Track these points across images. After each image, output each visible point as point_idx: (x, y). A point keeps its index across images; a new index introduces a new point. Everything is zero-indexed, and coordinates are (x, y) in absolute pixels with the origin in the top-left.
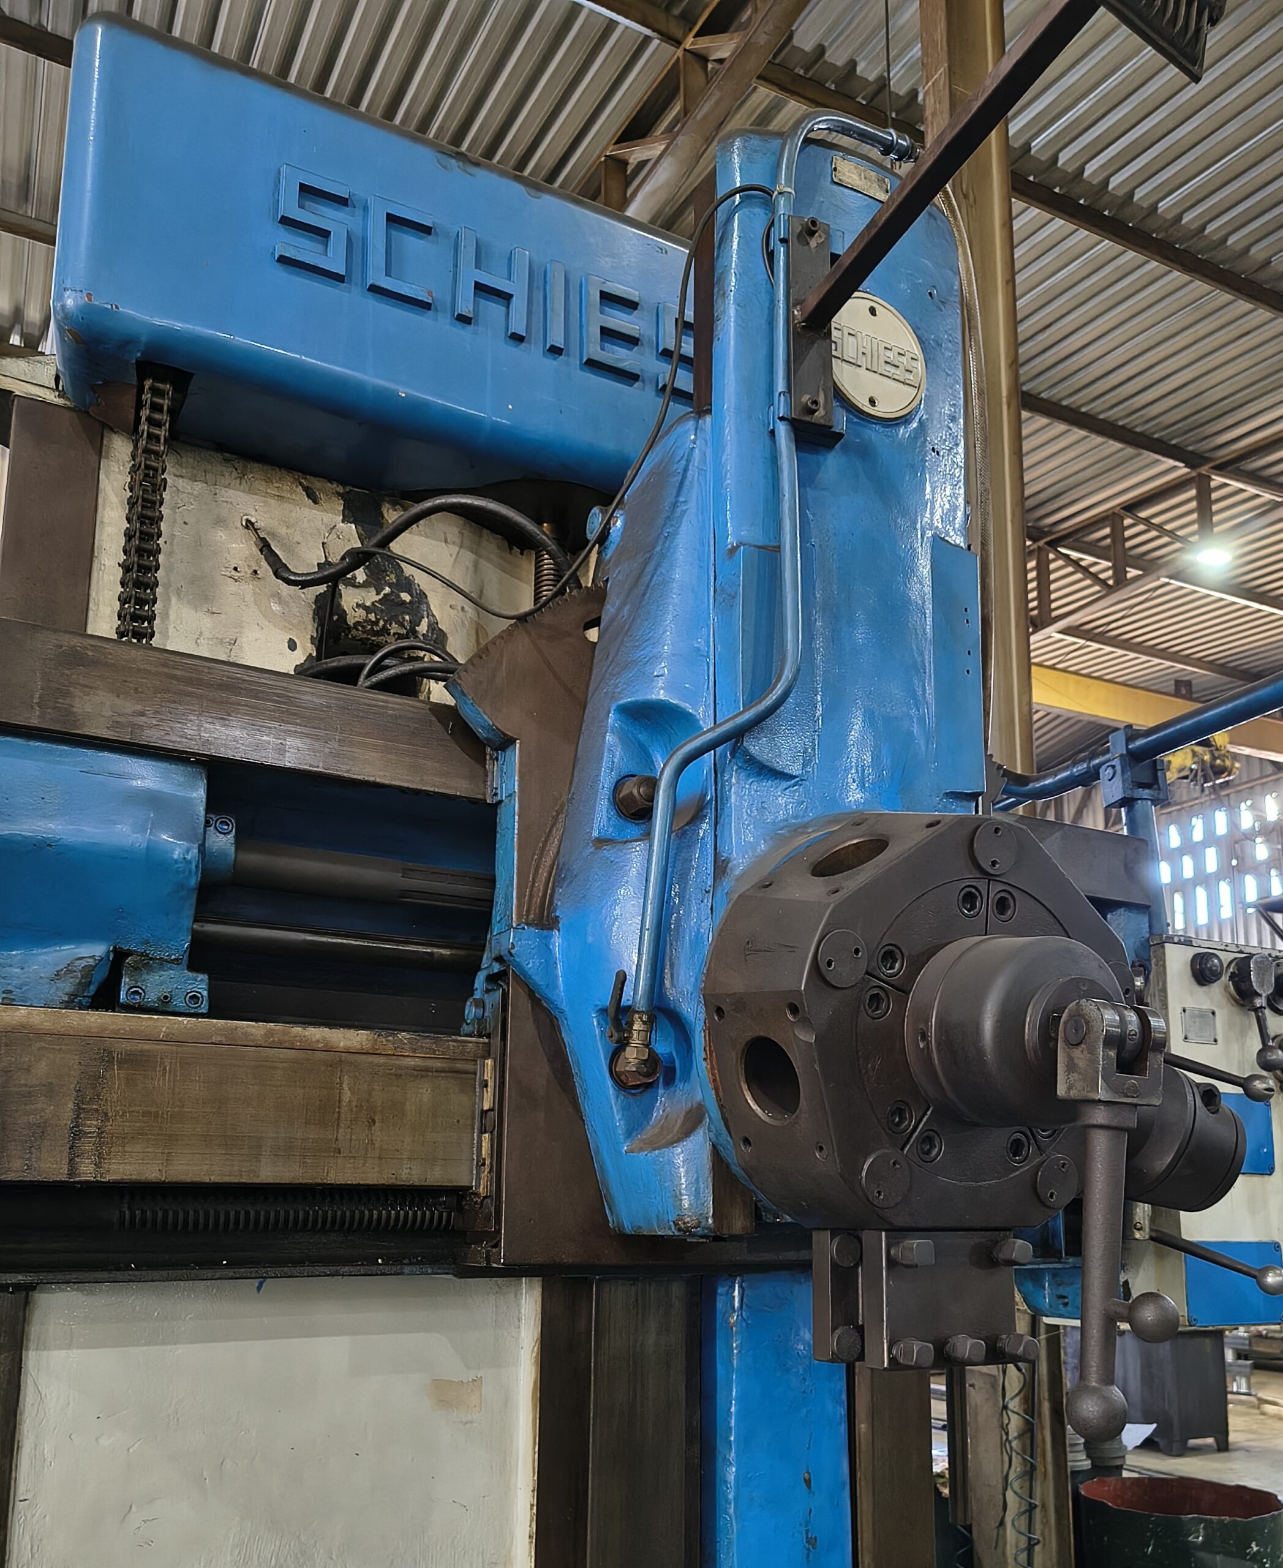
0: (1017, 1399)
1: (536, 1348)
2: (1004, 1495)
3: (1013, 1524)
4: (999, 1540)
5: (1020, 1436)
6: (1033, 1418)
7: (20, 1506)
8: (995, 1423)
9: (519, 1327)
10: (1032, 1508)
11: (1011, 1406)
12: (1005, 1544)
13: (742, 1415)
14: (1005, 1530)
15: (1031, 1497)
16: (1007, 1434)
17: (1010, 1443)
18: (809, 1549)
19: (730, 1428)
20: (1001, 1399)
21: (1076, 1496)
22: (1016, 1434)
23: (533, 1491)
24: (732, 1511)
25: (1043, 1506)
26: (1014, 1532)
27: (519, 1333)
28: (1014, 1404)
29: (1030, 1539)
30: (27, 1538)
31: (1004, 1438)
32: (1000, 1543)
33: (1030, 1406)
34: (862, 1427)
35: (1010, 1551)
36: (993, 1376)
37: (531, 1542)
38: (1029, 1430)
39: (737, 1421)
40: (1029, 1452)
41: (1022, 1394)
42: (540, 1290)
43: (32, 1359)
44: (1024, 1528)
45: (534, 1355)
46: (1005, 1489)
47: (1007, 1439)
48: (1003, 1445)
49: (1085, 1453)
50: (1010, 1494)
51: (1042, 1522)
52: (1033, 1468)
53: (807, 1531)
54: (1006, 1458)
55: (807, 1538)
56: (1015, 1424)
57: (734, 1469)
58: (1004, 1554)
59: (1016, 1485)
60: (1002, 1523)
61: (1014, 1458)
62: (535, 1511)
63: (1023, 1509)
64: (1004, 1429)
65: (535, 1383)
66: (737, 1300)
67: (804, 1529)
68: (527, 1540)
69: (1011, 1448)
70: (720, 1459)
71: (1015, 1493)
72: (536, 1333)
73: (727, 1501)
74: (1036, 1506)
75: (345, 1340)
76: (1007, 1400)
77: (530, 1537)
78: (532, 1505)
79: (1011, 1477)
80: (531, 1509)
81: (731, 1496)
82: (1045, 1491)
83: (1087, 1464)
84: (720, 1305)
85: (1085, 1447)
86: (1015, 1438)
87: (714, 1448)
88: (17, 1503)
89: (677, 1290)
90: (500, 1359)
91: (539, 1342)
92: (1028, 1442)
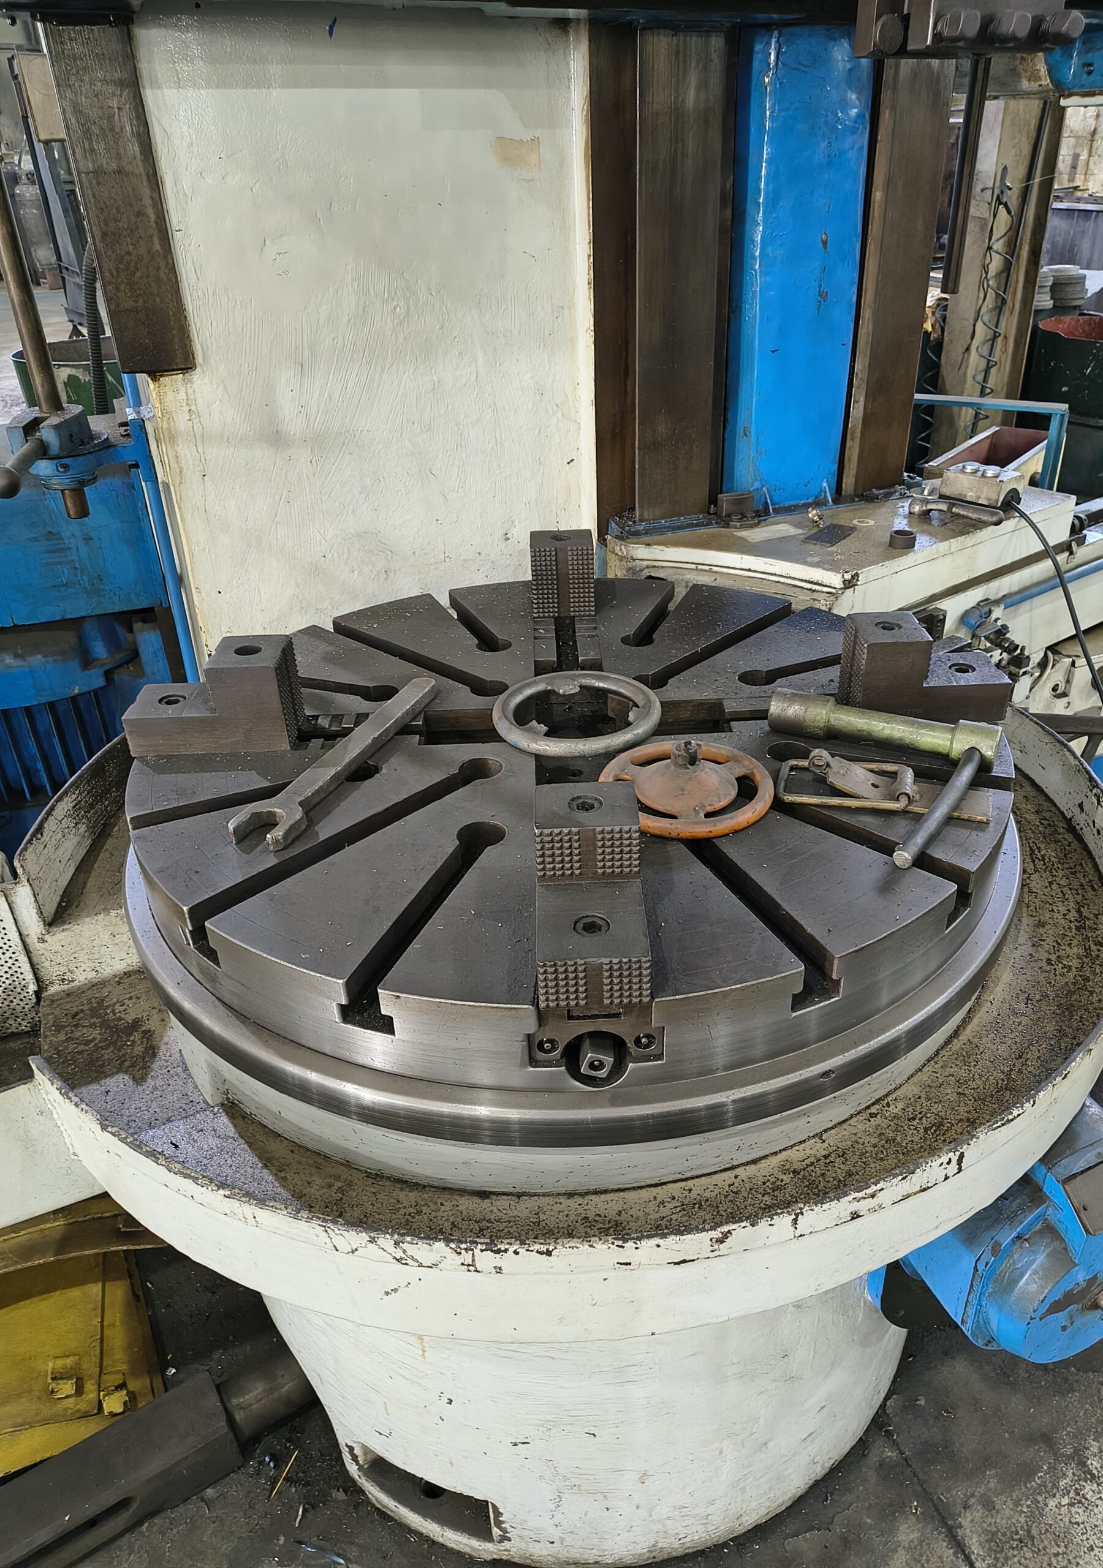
0: (1001, 242)
1: (585, 108)
2: (974, 326)
3: (977, 349)
4: (964, 362)
5: (998, 275)
6: (1012, 258)
7: (178, 236)
8: (978, 263)
9: (569, 88)
10: (996, 336)
11: (995, 247)
12: (967, 367)
13: (771, 178)
14: (969, 355)
15: (997, 327)
16: (987, 273)
17: (988, 281)
18: (820, 302)
19: (760, 190)
20: (987, 241)
21: (1035, 328)
22: (994, 274)
23: (589, 243)
24: (757, 267)
25: (1005, 337)
26: (977, 356)
27: (570, 93)
28: (998, 246)
29: (989, 361)
30: (190, 263)
31: (984, 275)
32: (963, 366)
33: (1012, 246)
34: (878, 195)
35: (970, 373)
36: (984, 219)
37: (590, 288)
38: (1007, 268)
39: (766, 184)
40: (1003, 289)
41: (1006, 238)
42: (587, 43)
43: (150, 96)
44: (985, 352)
45: (585, 113)
46: (976, 320)
47: (986, 277)
48: (981, 284)
49: (1050, 294)
50: (979, 324)
51: (1001, 350)
52: (1004, 301)
53: (820, 286)
54: (982, 295)
55: (820, 291)
56: (996, 263)
57: (761, 229)
58: (965, 374)
59: (986, 318)
60: (968, 349)
61: (988, 295)
62: (592, 260)
63: (988, 338)
64: (985, 268)
65: (587, 143)
66: (772, 57)
67: (817, 284)
68: (587, 286)
69: (988, 285)
70: (749, 220)
71: (985, 324)
72: (585, 88)
73: (754, 258)
74: (1000, 334)
75: (415, 92)
76: (992, 241)
77: (589, 283)
78: (589, 256)
79: (984, 310)
80: (589, 259)
81: (757, 254)
82: (1010, 324)
83: (1049, 304)
84: (756, 64)
85: (1051, 291)
86: (993, 277)
87: (744, 211)
88: (174, 232)
89: (717, 42)
90: (554, 120)
91: (588, 99)
92: (1003, 282)
